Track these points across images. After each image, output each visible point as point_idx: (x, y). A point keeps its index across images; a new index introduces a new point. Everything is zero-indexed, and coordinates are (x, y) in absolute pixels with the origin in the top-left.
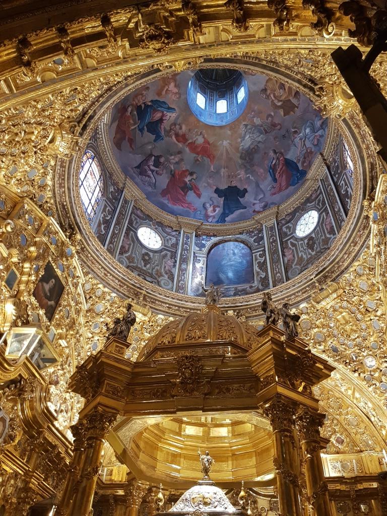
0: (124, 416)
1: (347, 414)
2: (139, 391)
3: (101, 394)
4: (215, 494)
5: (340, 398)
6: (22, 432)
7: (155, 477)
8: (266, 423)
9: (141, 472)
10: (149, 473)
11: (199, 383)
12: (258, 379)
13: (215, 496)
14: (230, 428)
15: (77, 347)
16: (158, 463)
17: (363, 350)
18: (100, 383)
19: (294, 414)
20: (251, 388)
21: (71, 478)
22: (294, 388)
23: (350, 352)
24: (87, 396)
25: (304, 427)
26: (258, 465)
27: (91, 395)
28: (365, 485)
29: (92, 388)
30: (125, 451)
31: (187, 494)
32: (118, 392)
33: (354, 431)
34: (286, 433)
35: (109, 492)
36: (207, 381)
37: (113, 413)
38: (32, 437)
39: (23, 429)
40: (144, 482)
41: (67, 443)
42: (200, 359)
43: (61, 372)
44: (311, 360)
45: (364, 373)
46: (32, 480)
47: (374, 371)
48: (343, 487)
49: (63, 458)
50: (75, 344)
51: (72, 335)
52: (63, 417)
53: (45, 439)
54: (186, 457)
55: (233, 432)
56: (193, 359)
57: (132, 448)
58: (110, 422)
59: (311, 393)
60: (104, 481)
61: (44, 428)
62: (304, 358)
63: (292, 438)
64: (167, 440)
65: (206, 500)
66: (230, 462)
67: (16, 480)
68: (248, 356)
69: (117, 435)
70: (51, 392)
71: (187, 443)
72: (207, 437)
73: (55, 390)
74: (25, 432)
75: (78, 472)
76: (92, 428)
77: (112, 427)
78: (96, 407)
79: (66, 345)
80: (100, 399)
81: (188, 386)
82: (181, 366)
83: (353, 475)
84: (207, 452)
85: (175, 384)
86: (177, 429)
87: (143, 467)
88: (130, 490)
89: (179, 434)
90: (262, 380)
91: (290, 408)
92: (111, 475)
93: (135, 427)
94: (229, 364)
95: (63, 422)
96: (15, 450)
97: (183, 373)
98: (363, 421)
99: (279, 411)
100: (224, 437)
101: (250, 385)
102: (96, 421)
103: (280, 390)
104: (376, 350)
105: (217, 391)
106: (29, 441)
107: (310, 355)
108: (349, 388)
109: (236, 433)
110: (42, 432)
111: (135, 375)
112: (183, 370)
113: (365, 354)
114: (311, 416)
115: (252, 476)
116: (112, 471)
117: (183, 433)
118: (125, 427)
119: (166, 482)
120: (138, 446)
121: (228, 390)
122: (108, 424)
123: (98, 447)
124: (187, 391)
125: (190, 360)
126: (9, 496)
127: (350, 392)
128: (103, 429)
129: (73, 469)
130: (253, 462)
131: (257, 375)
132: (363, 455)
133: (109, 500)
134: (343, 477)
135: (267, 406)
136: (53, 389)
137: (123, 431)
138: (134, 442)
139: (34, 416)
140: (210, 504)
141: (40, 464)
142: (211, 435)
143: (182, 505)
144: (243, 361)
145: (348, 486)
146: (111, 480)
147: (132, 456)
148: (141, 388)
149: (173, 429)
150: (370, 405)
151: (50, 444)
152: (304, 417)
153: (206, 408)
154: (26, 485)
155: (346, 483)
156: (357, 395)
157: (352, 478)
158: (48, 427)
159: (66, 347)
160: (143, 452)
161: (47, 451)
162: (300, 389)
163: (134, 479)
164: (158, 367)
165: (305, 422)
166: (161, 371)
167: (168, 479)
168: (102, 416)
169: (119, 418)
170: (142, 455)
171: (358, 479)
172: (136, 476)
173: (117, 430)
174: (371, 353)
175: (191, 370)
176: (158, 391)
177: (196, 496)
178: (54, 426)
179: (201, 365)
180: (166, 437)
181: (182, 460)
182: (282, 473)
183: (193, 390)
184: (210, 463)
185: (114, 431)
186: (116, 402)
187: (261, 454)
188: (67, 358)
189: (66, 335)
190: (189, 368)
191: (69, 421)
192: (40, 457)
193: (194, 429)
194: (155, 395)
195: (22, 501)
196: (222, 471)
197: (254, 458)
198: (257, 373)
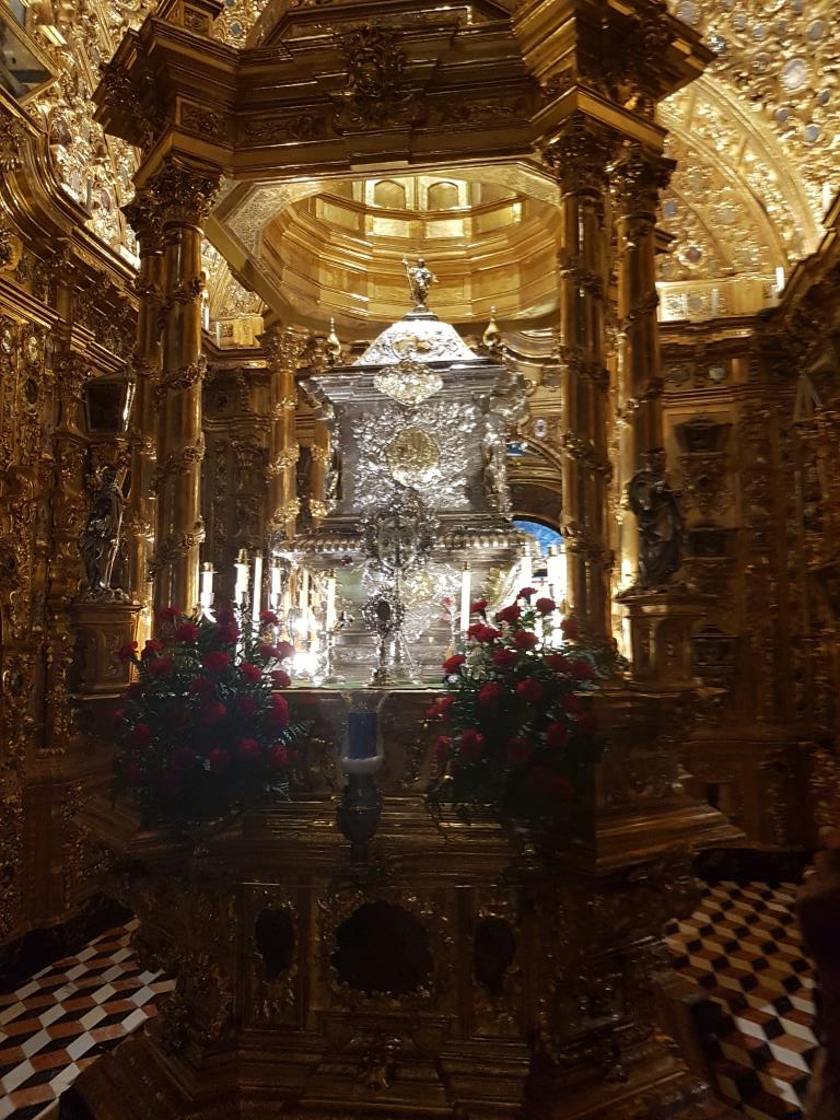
0: (235, 179)
1: (719, 200)
2: (260, 123)
3: (173, 128)
4: (440, 333)
5: (711, 166)
6: (21, 245)
7: (319, 317)
8: (548, 189)
9: (290, 309)
10: (306, 309)
11: (398, 97)
12: (535, 82)
13: (438, 337)
14: (469, 220)
15: (94, 52)
16: (322, 291)
17: (786, 44)
18: (164, 105)
19: (610, 159)
20: (518, 107)
21: (149, 307)
22: (616, 103)
23: (755, 50)
24: (142, 140)
25: (627, 188)
26: (523, 289)
27: (151, 134)
28: (728, 334)
29: (150, 119)
30: (249, 266)
31: (385, 336)
32: (212, 125)
33: (727, 233)
34: (588, 198)
35: (232, 365)
36: (416, 93)
37: (209, 171)
38: (46, 255)
39: (21, 237)
40: (297, 327)
41: (125, 269)
42: (397, 37)
43: (69, 114)
44: (664, 30)
45: (775, 101)
46: (73, 339)
47: (801, 96)
48: (685, 340)
49: (124, 299)
50: (85, 42)
51: (70, 13)
52: (103, 217)
53: (75, 259)
54: (380, 280)
55: (475, 227)
56: (381, 37)
57: (264, 258)
58: (207, 191)
59: (652, 114)
60: (219, 345)
61: (65, 235)
62: (650, 24)
63: (600, 207)
64: (335, 245)
65: (422, 345)
66: (468, 287)
67: (39, 337)
68: (514, 25)
69: (227, 227)
70: (59, 159)
71: (378, 251)
72: (418, 242)
73: (67, 156)
74: (26, 244)
75: (158, 294)
76: (168, 204)
77: (213, 203)
78: (167, 158)
79: (63, 41)
80: (172, 140)
81: (373, 105)
82: (353, 55)
83: (708, 318)
84: (421, 260)
85: (341, 103)
86: (356, 223)
87: (292, 298)
88: (272, 343)
89: (360, 234)
90: (543, 85)
91: (603, 144)
92: (231, 336)
93: (263, 205)
94: (469, 48)
95: (107, 231)
96: (19, 281)
97: (359, 74)
98: (748, 214)
99: (575, 151)
100: (457, 239)
101: (515, 98)
102: (174, 190)
103: (587, 104)
104: (816, 43)
105: (439, 116)
106: (41, 264)
107: (663, 17)
108: (735, 141)
109: (480, 231)
110: (64, 244)
111: (244, 84)
112: (359, 65)
113: (787, 54)
114: (646, 164)
115: (512, 309)
116: (231, 328)
117: (369, 234)
118: (241, 206)
119: (342, 326)
120: (276, 256)
121: (465, 113)
122: (202, 195)
123: (190, 242)
124: (371, 118)
125: (374, 39)
126: (35, 364)
127: (735, 150)
128: (194, 206)
129: (148, 289)
130: (515, 281)
131: (533, 74)
132: (734, 280)
133: (235, 378)
134: (687, 322)
135: (553, 141)
136: (61, 153)
137: (239, 216)
138: (267, 245)
139: (37, 209)
140: (428, 351)
141: (79, 309)
142: (429, 236)
143: (377, 355)
144: (503, 38)
145: (694, 338)
146: (232, 344)
147: (267, 275)
148: (264, 117)
149: (347, 225)
150: (773, 176)
151: (89, 269)
152: (629, 166)
153: (416, 154)
154: (63, 347)
155: (691, 333)
156: (750, 157)
157: (706, 323)
158: (75, 233)
159: (65, 48)
160: (289, 268)
161: (86, 285)
162: (631, 104)
163: (278, 323)
164: (300, 60)
165: (632, 178)
166: (305, 71)
167: (346, 322)
168: (185, 177)
169: (226, 184)
170: (285, 273)
171: (716, 324)
172: (281, 316)
173: (225, 215)
174: (803, 50)
175: (377, 65)
176: (303, 122)
177: (402, 338)
178: (86, 230)
179: (401, 53)
180: (333, 239)
181: (371, 285)
182: (573, 274)
183: (384, 116)
184: (429, 281)
185: (219, 219)
186: (213, 147)
187: (530, 268)
188: (75, 79)
189: (56, 14)
190: (371, 59)
191: (117, 227)
192: (75, 296)
193: (390, 225)
194: (296, 131)
195: (65, 375)
196: (452, 304)
197: (517, 277)
198: (533, 70)
